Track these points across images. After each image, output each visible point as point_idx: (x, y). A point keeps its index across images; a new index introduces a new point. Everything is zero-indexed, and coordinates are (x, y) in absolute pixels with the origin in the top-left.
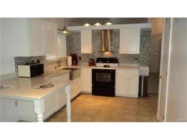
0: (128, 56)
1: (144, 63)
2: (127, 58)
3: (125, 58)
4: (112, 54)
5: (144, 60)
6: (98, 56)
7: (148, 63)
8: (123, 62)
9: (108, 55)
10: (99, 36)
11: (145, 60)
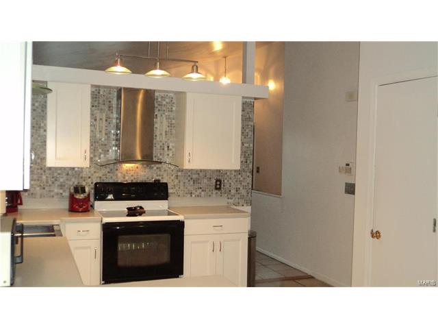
0: (195, 176)
1: (238, 196)
2: (192, 182)
3: (187, 181)
4: (147, 170)
5: (239, 186)
6: (97, 175)
7: (250, 195)
8: (181, 193)
9: (132, 173)
10: (103, 107)
11: (241, 188)
